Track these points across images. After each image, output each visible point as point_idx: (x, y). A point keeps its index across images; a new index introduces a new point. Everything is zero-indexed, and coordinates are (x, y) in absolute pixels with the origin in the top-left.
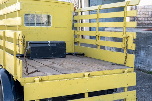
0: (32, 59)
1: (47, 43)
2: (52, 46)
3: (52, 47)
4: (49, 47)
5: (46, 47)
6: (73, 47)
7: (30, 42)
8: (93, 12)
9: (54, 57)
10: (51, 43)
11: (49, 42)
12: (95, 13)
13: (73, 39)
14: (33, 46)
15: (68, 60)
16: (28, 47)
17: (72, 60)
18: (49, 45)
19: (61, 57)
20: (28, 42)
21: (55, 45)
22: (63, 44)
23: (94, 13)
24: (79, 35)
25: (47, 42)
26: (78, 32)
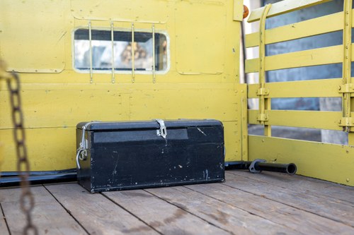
0: (96, 192)
1: (155, 129)
2: (172, 137)
3: (174, 143)
4: (161, 141)
5: (151, 142)
6: (245, 141)
7: (91, 126)
8: (275, 48)
9: (182, 182)
10: (167, 128)
11: (162, 124)
12: (279, 53)
13: (244, 115)
14: (99, 138)
15: (240, 193)
16: (82, 145)
17: (253, 191)
18: (162, 134)
19: (208, 178)
20: (84, 124)
21: (184, 135)
22: (215, 131)
23: (276, 51)
24: (266, 99)
25: (155, 125)
26: (262, 89)
